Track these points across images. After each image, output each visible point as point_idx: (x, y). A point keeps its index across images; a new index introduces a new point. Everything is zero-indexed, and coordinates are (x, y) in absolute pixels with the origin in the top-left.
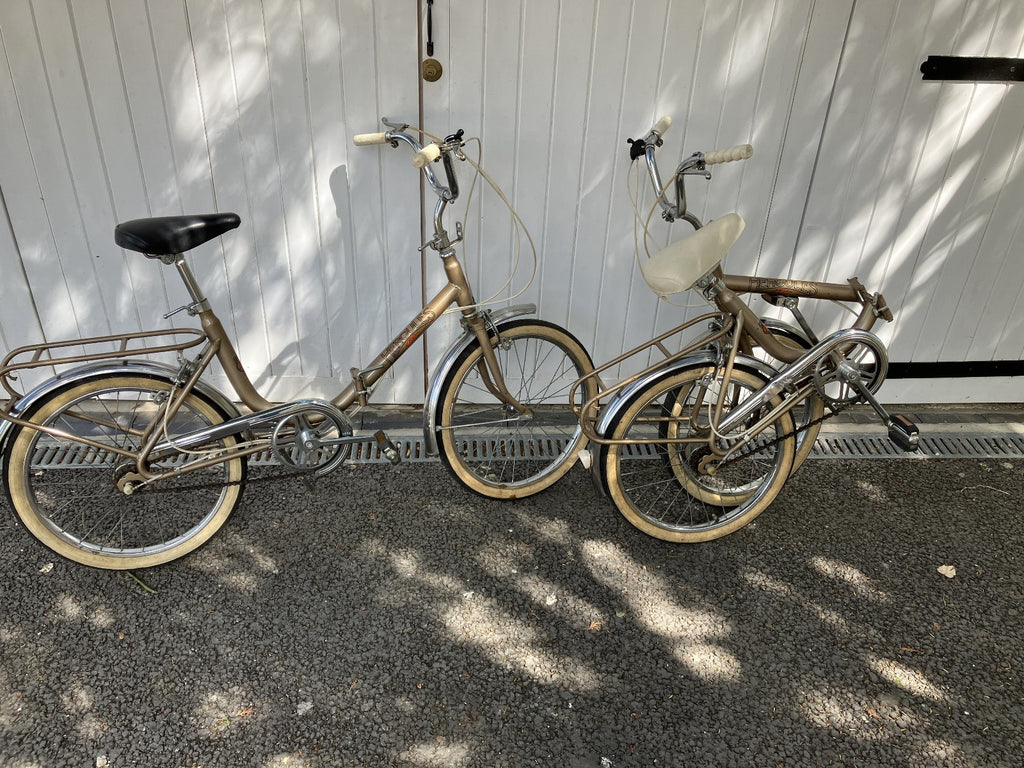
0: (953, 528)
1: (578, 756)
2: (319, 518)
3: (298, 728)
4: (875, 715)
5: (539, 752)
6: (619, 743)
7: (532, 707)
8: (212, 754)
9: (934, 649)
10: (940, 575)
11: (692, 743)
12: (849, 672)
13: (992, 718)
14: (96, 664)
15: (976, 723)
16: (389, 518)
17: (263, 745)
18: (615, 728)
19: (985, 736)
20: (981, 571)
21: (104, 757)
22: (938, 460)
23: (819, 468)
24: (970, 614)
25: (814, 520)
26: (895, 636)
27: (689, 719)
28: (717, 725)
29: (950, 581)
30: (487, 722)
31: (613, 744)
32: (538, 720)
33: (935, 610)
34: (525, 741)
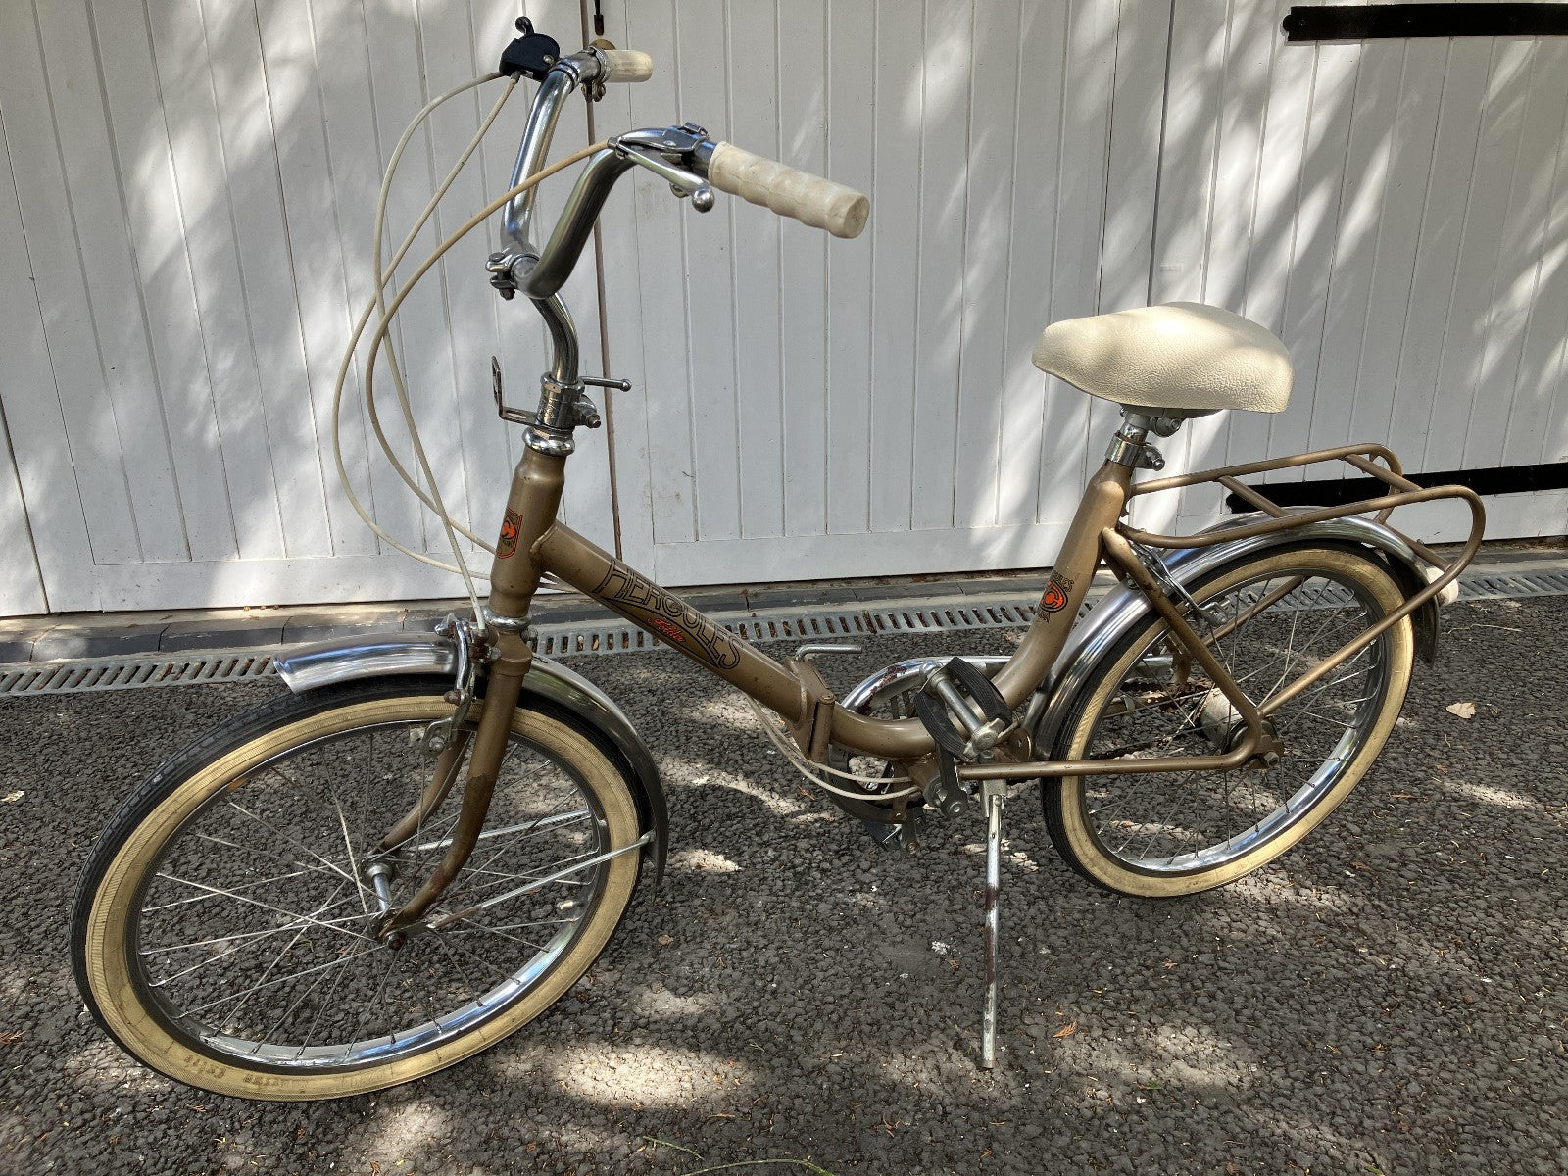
1: (893, 943)
3: (428, 944)
4: (1364, 867)
5: (827, 943)
6: (958, 924)
7: (813, 894)
9: (1444, 793)
10: (1453, 716)
11: (1077, 916)
13: (1551, 860)
15: (1531, 867)
17: (370, 966)
18: (949, 909)
19: (1547, 881)
20: (1497, 710)
24: (1490, 754)
26: (1379, 784)
29: (1468, 721)
30: (740, 916)
31: (949, 926)
32: (824, 908)
33: (1436, 754)
34: (805, 933)
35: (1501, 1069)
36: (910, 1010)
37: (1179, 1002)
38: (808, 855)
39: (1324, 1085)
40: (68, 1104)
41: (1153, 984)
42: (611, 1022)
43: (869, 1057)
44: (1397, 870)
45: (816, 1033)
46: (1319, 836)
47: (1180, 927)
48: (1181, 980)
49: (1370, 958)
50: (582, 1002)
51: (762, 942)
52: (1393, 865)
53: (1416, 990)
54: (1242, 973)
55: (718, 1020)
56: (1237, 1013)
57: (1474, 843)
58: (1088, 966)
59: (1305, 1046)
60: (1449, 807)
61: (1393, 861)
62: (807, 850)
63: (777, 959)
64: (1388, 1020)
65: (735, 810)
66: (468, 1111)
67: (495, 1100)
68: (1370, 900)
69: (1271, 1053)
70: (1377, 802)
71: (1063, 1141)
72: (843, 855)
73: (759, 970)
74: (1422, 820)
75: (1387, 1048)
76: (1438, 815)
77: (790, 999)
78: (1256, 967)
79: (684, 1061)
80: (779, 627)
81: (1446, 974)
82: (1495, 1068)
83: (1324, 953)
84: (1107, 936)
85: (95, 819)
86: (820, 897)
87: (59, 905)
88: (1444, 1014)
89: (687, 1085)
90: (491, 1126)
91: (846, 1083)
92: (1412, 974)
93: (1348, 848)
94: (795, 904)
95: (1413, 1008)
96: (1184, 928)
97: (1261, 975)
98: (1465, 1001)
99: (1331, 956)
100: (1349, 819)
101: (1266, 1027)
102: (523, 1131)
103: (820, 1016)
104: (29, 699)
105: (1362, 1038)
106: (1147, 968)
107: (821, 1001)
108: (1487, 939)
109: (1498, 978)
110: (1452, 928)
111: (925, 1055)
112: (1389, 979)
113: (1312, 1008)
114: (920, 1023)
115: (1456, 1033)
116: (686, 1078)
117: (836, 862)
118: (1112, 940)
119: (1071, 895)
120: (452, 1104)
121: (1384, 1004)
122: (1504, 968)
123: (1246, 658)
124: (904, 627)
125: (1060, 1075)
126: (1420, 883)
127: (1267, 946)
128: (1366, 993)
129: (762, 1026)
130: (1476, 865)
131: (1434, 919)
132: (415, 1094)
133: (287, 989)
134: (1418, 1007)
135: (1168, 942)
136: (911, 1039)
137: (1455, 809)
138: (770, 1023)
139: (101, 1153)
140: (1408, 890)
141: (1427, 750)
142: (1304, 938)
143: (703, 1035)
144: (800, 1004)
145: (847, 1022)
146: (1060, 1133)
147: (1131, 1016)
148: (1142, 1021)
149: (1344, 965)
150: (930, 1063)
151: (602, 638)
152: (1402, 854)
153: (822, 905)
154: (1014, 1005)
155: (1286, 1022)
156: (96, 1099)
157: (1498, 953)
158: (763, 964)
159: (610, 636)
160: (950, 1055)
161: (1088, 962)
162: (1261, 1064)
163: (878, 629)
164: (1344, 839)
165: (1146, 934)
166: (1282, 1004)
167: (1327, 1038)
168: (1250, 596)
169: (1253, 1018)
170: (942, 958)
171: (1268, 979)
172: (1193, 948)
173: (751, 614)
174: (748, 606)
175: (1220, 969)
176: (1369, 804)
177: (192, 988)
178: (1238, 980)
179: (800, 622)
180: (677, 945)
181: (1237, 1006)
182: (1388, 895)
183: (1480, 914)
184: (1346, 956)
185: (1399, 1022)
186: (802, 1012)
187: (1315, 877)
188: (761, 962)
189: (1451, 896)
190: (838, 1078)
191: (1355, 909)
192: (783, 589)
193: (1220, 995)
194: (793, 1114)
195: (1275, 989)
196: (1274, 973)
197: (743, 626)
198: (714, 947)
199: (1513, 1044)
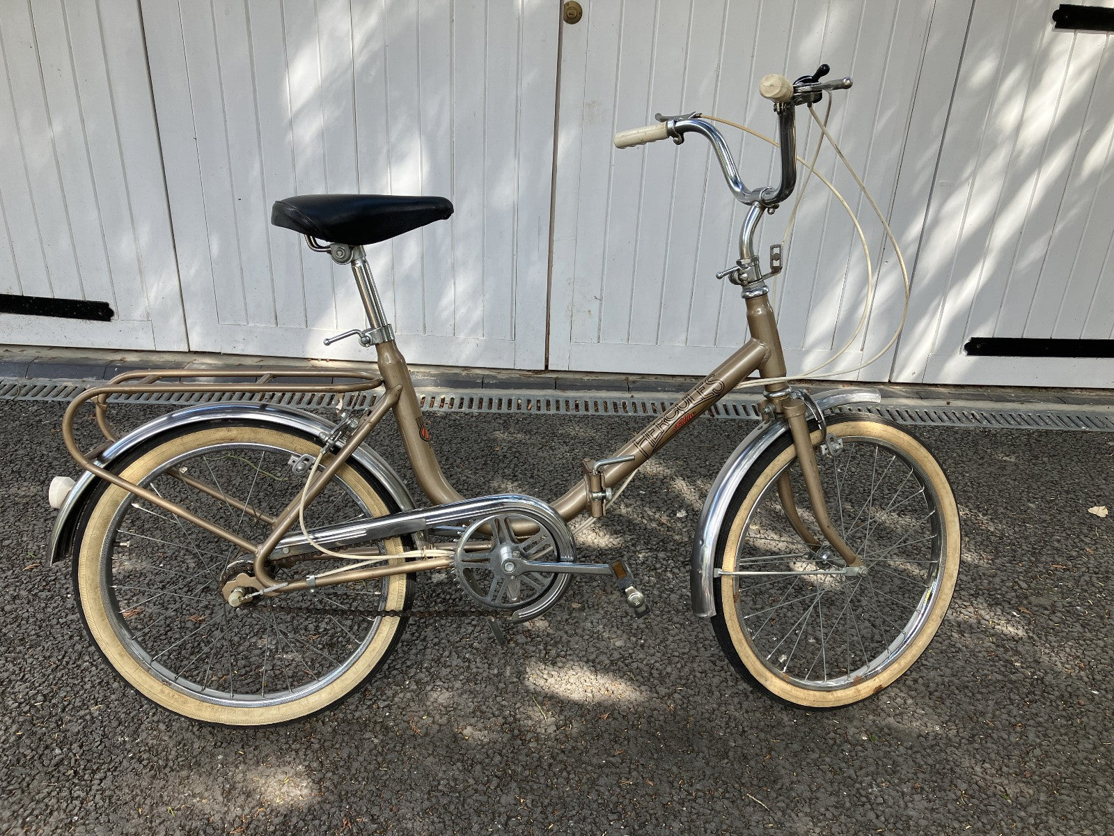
0: (1104, 481)
2: (444, 447)
3: (434, 591)
4: (1026, 611)
5: (675, 619)
9: (1088, 568)
10: (1092, 515)
12: (997, 580)
16: (514, 450)
18: (753, 607)
22: (1084, 432)
23: (956, 433)
25: (953, 469)
26: (1045, 557)
27: (831, 605)
28: (860, 610)
29: (1102, 519)
32: (674, 597)
33: (1087, 540)
34: (662, 612)
35: (1095, 748)
36: (726, 667)
38: (665, 562)
39: (981, 744)
40: (236, 660)
42: (544, 652)
44: (1048, 616)
45: (667, 673)
46: (998, 587)
49: (1021, 670)
50: (526, 637)
52: (1046, 612)
53: (1048, 693)
54: (936, 669)
55: (608, 658)
56: (931, 693)
57: (1103, 603)
58: (839, 653)
59: (971, 719)
60: (1091, 577)
61: (1046, 609)
62: (664, 559)
63: (644, 626)
64: (1027, 709)
65: (619, 528)
66: (462, 694)
67: (477, 689)
68: (1027, 633)
69: (949, 721)
70: (1041, 569)
71: (815, 756)
73: (633, 631)
74: (1069, 585)
75: (1024, 726)
76: (1082, 582)
77: (652, 651)
78: (946, 666)
79: (588, 680)
80: (649, 407)
81: (1070, 685)
82: (1091, 746)
83: (991, 663)
84: (853, 636)
85: (231, 490)
86: (672, 591)
87: (216, 542)
88: (1064, 710)
89: (590, 695)
90: (476, 704)
91: (685, 705)
92: (1047, 683)
93: (1018, 597)
94: (656, 592)
95: (1045, 704)
97: (948, 671)
98: (1079, 703)
99: (995, 666)
100: (1021, 578)
101: (948, 704)
102: (494, 709)
103: (670, 663)
105: (1009, 718)
107: (671, 654)
108: (1100, 666)
109: (1103, 692)
110: (1078, 657)
112: (1032, 684)
113: (979, 697)
115: (1070, 722)
116: (589, 691)
117: (682, 569)
118: (855, 638)
119: (832, 607)
120: (452, 688)
121: (1026, 699)
122: (1108, 686)
123: (965, 459)
124: (733, 415)
126: (1062, 626)
127: (954, 654)
128: (1015, 691)
129: (635, 665)
130: (1102, 618)
131: (1068, 650)
132: (430, 680)
134: (1048, 703)
136: (725, 684)
137: (1094, 580)
138: (640, 664)
140: (1053, 629)
141: (1082, 537)
142: (980, 652)
143: (599, 666)
144: (658, 655)
145: (687, 669)
146: (813, 751)
149: (1003, 672)
151: (533, 403)
152: (1053, 606)
155: (961, 702)
156: (251, 660)
157: (1106, 676)
158: (636, 627)
159: (538, 401)
161: (839, 650)
162: (942, 727)
163: (715, 414)
164: (1015, 591)
165: (877, 637)
166: (960, 691)
167: (986, 715)
168: (973, 415)
169: (941, 698)
171: (953, 675)
173: (631, 395)
174: (629, 390)
175: (923, 665)
176: (1036, 570)
179: (662, 404)
180: (582, 609)
181: (931, 689)
182: (1040, 631)
183: (1099, 650)
184: (1006, 666)
185: (1034, 711)
186: (659, 659)
187: (992, 614)
188: (635, 626)
189: (1081, 636)
190: (680, 702)
191: (1016, 638)
192: (653, 379)
193: (920, 681)
194: (653, 719)
195: (956, 681)
196: (958, 672)
197: (624, 403)
198: (606, 612)
199: (1105, 733)
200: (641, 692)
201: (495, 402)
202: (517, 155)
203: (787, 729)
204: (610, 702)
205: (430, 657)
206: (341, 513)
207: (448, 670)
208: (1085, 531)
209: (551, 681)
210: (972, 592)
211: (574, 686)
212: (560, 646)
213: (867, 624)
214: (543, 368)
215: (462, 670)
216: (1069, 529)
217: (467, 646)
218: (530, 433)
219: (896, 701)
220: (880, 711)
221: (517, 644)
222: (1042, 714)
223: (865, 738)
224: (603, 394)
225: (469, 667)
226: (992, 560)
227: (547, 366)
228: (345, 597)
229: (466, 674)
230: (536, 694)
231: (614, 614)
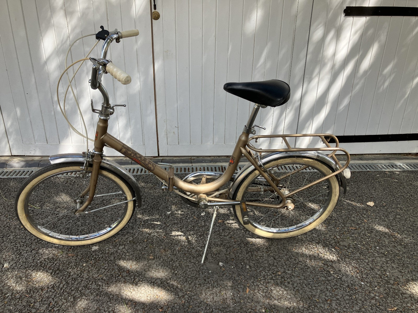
0: (374, 191)
1: (209, 262)
3: (91, 254)
4: (338, 248)
5: (192, 261)
6: (227, 258)
7: (191, 247)
8: (54, 263)
9: (364, 228)
10: (368, 206)
11: (259, 258)
12: (328, 235)
13: (389, 249)
14: (10, 235)
15: (383, 251)
17: (76, 260)
18: (226, 253)
19: (386, 255)
20: (385, 204)
21: (8, 264)
22: (368, 171)
24: (380, 217)
25: (315, 189)
26: (348, 224)
28: (270, 252)
29: (372, 207)
30: (172, 252)
31: (225, 258)
32: (193, 251)
33: (365, 216)
34: (187, 258)
35: (360, 309)
36: (210, 281)
37: (280, 284)
39: (312, 310)
41: (274, 278)
42: (133, 279)
43: (196, 294)
44: (346, 250)
45: (184, 286)
46: (328, 239)
47: (285, 263)
48: (282, 278)
49: (333, 275)
50: (127, 273)
51: (176, 259)
52: (346, 248)
53: (343, 285)
54: (298, 277)
55: (160, 281)
56: (294, 288)
57: (369, 243)
58: (258, 272)
59: (310, 299)
60: (365, 232)
61: (346, 247)
63: (179, 265)
64: (333, 293)
65: (176, 222)
66: (93, 301)
67: (100, 299)
68: (337, 258)
69: (300, 300)
70: (346, 230)
72: (202, 236)
73: (173, 267)
74: (356, 236)
75: (331, 301)
76: (361, 234)
77: (180, 276)
78: (303, 275)
80: (199, 169)
81: (352, 281)
82: (359, 308)
83: (321, 272)
84: (265, 264)
86: (193, 248)
87: (2, 237)
88: (349, 292)
89: (149, 298)
90: (98, 306)
91: (189, 301)
92: (343, 280)
93: (335, 242)
95: (341, 290)
96: (286, 263)
97: (303, 278)
98: (355, 289)
99: (323, 274)
100: (337, 234)
101: (301, 292)
103: (186, 282)
104: (4, 179)
105: (325, 297)
106: (274, 274)
107: (187, 277)
108: (366, 271)
109: (366, 283)
110: (357, 267)
111: (211, 294)
112: (336, 281)
113: (314, 288)
114: (211, 285)
115: (351, 298)
116: (149, 296)
117: (199, 238)
118: (266, 265)
119: (258, 251)
120: (89, 299)
121: (334, 288)
122: (368, 280)
125: (244, 302)
126: (352, 254)
127: (306, 270)
128: (329, 284)
130: (368, 249)
131: (353, 264)
132: (80, 296)
133: (54, 265)
134: (342, 289)
135: (281, 267)
136: (208, 289)
137: (366, 233)
139: (2, 305)
140: (348, 256)
141: (363, 215)
142: (317, 268)
143: (156, 285)
144: (182, 278)
145: (193, 284)
147: (266, 287)
148: (269, 289)
149: (325, 276)
150: (211, 297)
152: (349, 245)
153: (193, 250)
154: (237, 282)
155: (306, 291)
156: (3, 291)
157: (368, 276)
160: (217, 295)
161: (258, 271)
162: (297, 303)
163: (224, 171)
164: (335, 240)
165: (275, 264)
166: (307, 286)
167: (316, 297)
170: (221, 267)
171: (305, 279)
172: (286, 269)
173: (191, 165)
174: (191, 163)
175: (293, 275)
176: (344, 230)
177: (31, 263)
178: (296, 279)
180: (153, 259)
181: (295, 286)
182: (343, 257)
183: (365, 264)
184: (327, 274)
185: (336, 293)
186: (182, 280)
187: (324, 250)
188: (174, 265)
189: (359, 258)
190: (187, 299)
191: (333, 260)
192: (202, 158)
193: (291, 283)
194: (174, 308)
195: (306, 282)
196: (307, 277)
197: (189, 168)
198: (163, 260)
199: (365, 302)
200: (172, 295)
201: (136, 170)
202: (138, 72)
203: (231, 309)
204: (157, 301)
205: (82, 285)
206: (60, 222)
207: (89, 290)
208: (365, 212)
209: (134, 293)
210: (317, 241)
211: (143, 294)
212: (141, 276)
213: (272, 258)
214: (157, 155)
215: (96, 290)
216: (359, 212)
217: (101, 279)
218: (147, 183)
219: (280, 293)
220: (272, 297)
221: (122, 277)
222: (339, 295)
223: (264, 311)
224: (181, 165)
225: (99, 289)
226: (327, 227)
227: (159, 155)
228: (52, 259)
229: (97, 292)
230: (126, 299)
231: (167, 260)
